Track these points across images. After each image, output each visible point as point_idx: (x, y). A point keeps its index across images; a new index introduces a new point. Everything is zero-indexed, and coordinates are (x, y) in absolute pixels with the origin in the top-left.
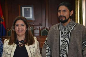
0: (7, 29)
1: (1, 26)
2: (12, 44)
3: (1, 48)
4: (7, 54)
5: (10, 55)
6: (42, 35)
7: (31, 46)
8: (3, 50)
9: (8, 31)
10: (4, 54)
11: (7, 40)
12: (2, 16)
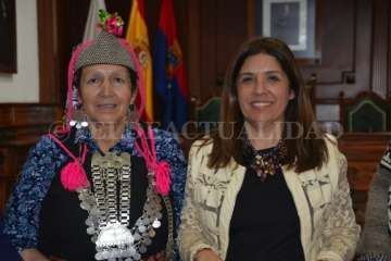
0: (193, 99)
1: (170, 86)
2: (226, 163)
3: (180, 178)
4: (201, 209)
5: (218, 210)
6: (354, 130)
7: (310, 175)
8: (187, 191)
9: (198, 109)
10: (190, 205)
11: (201, 146)
12: (176, 43)
